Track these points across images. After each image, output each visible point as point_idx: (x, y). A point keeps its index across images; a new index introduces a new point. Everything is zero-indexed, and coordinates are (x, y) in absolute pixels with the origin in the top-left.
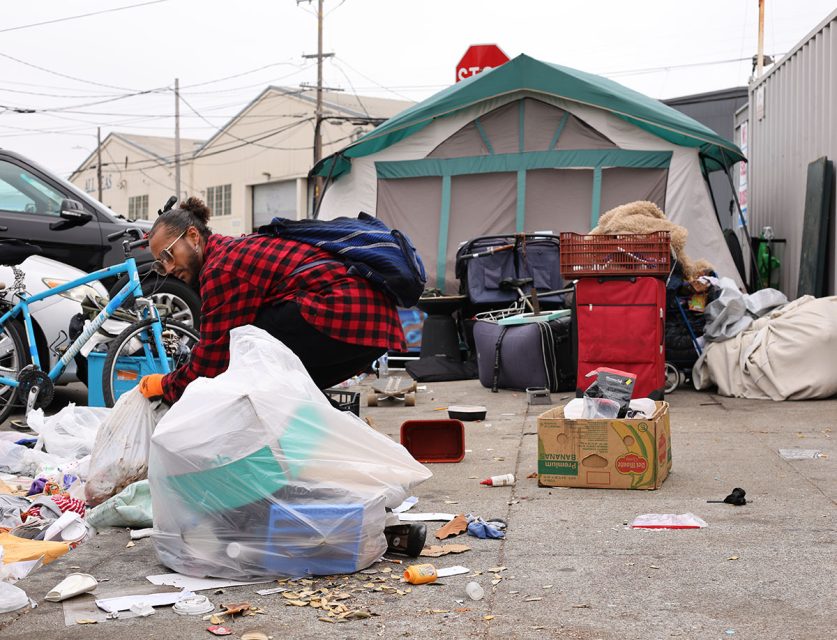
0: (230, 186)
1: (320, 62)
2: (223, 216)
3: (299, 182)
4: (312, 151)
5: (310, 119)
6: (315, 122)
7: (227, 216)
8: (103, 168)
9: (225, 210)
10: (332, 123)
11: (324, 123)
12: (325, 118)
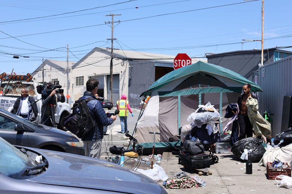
0: (83, 77)
1: (112, 41)
2: (81, 86)
3: (105, 76)
4: (110, 67)
5: (109, 58)
6: (111, 59)
7: (82, 86)
8: (44, 70)
9: (82, 84)
10: (116, 59)
11: (113, 59)
12: (114, 58)
